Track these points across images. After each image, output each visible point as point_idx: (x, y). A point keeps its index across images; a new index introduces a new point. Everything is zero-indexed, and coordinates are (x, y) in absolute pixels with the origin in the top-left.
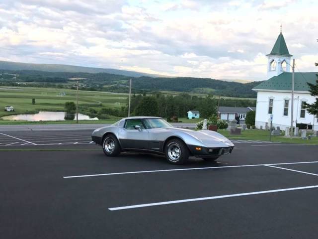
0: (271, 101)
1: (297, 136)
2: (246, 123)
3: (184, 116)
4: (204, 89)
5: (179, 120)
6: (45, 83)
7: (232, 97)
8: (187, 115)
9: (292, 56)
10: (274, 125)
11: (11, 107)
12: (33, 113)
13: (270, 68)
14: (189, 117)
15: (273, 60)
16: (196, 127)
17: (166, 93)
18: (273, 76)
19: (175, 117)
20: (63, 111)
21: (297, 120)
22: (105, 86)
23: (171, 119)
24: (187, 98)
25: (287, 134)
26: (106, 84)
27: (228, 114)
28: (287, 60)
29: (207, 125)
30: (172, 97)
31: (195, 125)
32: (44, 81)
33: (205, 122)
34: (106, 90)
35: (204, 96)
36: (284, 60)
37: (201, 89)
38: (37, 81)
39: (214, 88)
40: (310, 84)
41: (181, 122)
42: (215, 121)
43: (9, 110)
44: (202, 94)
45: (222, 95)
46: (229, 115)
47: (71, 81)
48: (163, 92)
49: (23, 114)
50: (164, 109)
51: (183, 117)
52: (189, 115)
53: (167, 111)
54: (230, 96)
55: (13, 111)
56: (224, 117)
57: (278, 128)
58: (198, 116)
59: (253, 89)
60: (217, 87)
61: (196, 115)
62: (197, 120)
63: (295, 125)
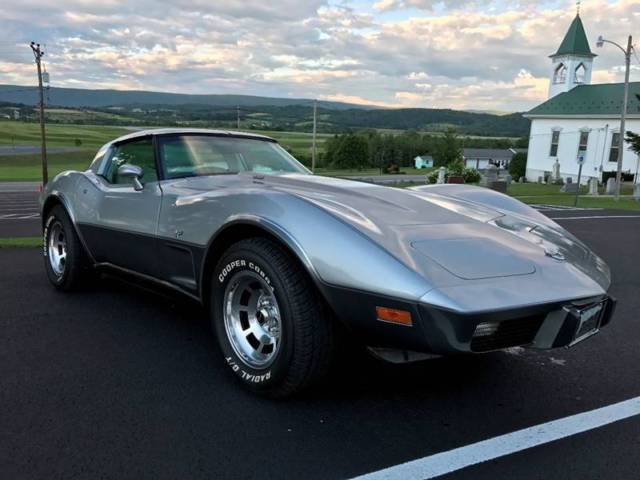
0: (556, 135)
1: (611, 193)
2: (510, 173)
3: (410, 164)
4: (441, 125)
5: (401, 171)
6: (215, 122)
7: (484, 135)
8: (414, 163)
9: (595, 55)
10: (562, 176)
13: (555, 79)
15: (561, 65)
16: (427, 180)
17: (383, 133)
18: (560, 92)
19: (396, 166)
21: (601, 166)
22: (297, 125)
23: (389, 169)
24: (416, 138)
25: (593, 190)
26: (299, 121)
27: (478, 160)
28: (587, 64)
29: (446, 176)
30: (391, 137)
31: (426, 177)
32: (214, 119)
33: (441, 172)
34: (299, 129)
35: (440, 135)
36: (581, 64)
37: (437, 125)
38: (204, 119)
41: (403, 173)
42: (460, 169)
44: (437, 132)
45: (468, 134)
46: (480, 162)
47: (251, 118)
48: (379, 131)
50: (380, 155)
51: (407, 166)
52: (417, 163)
53: (384, 158)
54: (479, 135)
56: (471, 165)
58: (431, 164)
59: (524, 116)
60: (460, 122)
61: (427, 162)
62: (430, 170)
63: (599, 175)
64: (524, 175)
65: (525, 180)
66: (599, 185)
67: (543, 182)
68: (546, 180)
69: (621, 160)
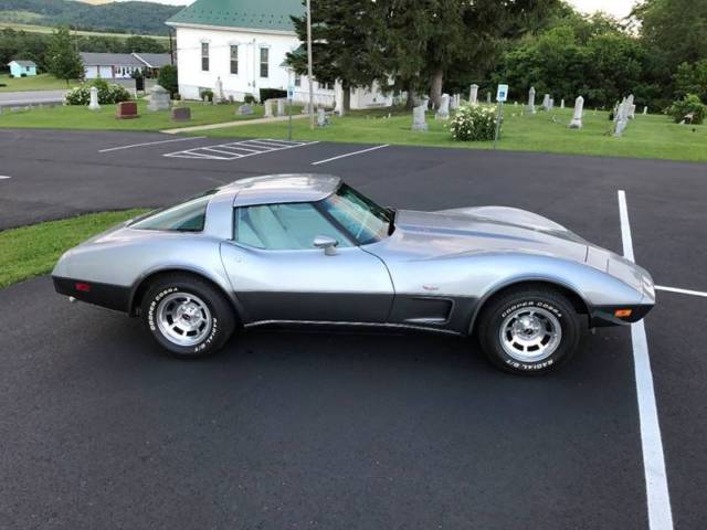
0: (205, 46)
8: (8, 69)
14: (13, 73)
16: (64, 100)
21: (254, 82)
27: (98, 66)
33: (93, 93)
37: (12, 13)
39: (37, 12)
40: (294, 19)
46: (101, 70)
52: (12, 69)
57: (231, 97)
58: (33, 71)
59: (167, 23)
60: (44, 10)
61: (28, 69)
65: (179, 97)
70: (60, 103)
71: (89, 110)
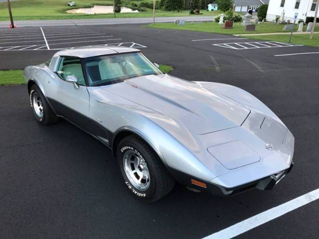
1: (309, 31)
2: (258, 16)
3: (206, 8)
5: (200, 12)
11: (73, 2)
12: (89, 7)
14: (209, 9)
16: (214, 20)
19: (198, 10)
20: (112, 5)
23: (194, 11)
25: (300, 29)
27: (242, 6)
29: (224, 18)
33: (222, 16)
41: (202, 14)
43: (71, 5)
46: (242, 8)
49: (82, 8)
50: (190, 2)
51: (204, 9)
52: (209, 7)
53: (192, 4)
55: (75, 5)
56: (238, 9)
57: (289, 21)
58: (216, 8)
62: (216, 13)
63: (304, 19)
64: (265, 17)
65: (265, 21)
66: (304, 24)
67: (275, 22)
68: (277, 21)
69: (317, 10)
70: (212, 21)
71: (219, 25)
